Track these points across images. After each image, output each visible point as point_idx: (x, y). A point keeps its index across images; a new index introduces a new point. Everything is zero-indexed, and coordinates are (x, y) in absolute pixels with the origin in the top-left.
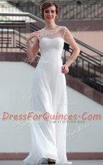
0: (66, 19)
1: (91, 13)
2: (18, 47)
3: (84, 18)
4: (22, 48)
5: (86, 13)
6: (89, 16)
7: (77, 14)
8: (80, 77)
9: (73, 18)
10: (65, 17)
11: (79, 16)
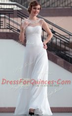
0: (44, 7)
1: (62, 3)
2: (8, 28)
3: (57, 6)
4: (11, 29)
5: (59, 3)
6: (61, 5)
7: (52, 4)
8: (54, 51)
9: (49, 6)
10: (43, 6)
11: (53, 6)
